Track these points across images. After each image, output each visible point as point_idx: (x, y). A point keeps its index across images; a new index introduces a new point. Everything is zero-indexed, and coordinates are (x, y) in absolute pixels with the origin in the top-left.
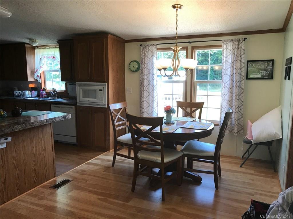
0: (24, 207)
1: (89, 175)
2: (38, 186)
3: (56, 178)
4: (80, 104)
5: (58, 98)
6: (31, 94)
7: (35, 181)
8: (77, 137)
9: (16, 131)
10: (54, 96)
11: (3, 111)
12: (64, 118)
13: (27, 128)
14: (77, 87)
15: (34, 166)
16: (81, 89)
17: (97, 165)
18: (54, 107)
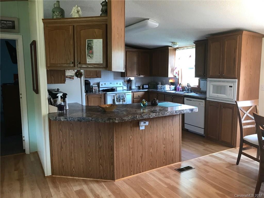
0: (153, 180)
1: (211, 167)
2: (166, 165)
3: (181, 162)
4: (209, 98)
5: (191, 92)
6: (170, 88)
7: (164, 161)
8: (204, 129)
9: (151, 117)
10: (188, 90)
11: (145, 101)
12: (191, 110)
13: (160, 116)
14: (208, 83)
15: (164, 148)
16: (212, 85)
17: (220, 159)
18: (187, 100)
